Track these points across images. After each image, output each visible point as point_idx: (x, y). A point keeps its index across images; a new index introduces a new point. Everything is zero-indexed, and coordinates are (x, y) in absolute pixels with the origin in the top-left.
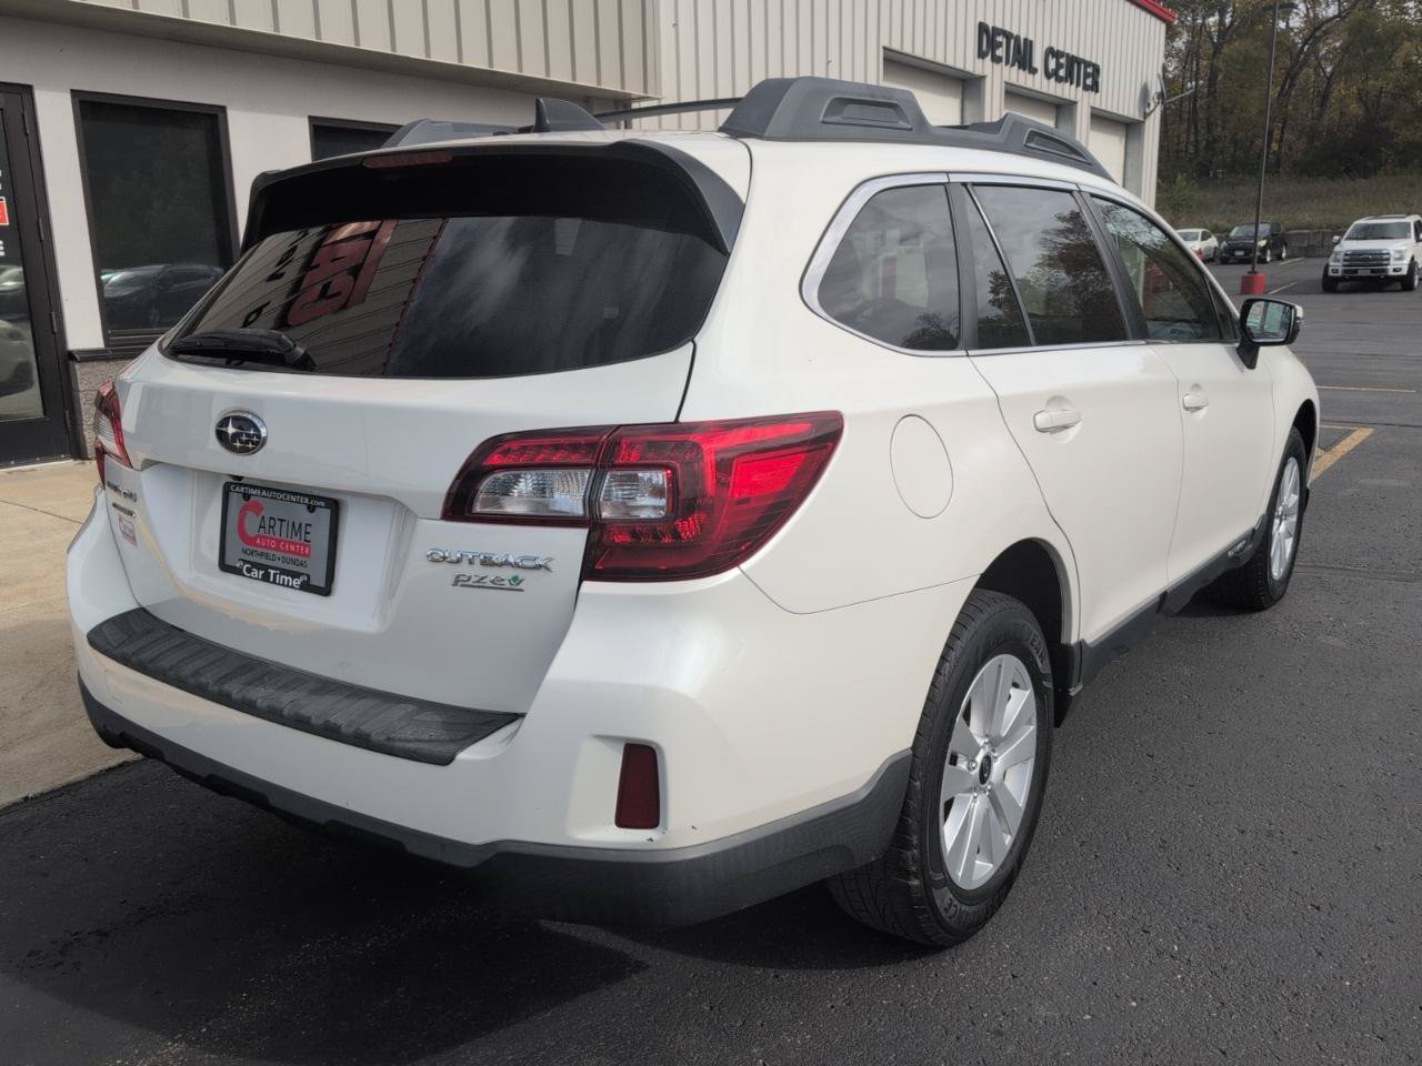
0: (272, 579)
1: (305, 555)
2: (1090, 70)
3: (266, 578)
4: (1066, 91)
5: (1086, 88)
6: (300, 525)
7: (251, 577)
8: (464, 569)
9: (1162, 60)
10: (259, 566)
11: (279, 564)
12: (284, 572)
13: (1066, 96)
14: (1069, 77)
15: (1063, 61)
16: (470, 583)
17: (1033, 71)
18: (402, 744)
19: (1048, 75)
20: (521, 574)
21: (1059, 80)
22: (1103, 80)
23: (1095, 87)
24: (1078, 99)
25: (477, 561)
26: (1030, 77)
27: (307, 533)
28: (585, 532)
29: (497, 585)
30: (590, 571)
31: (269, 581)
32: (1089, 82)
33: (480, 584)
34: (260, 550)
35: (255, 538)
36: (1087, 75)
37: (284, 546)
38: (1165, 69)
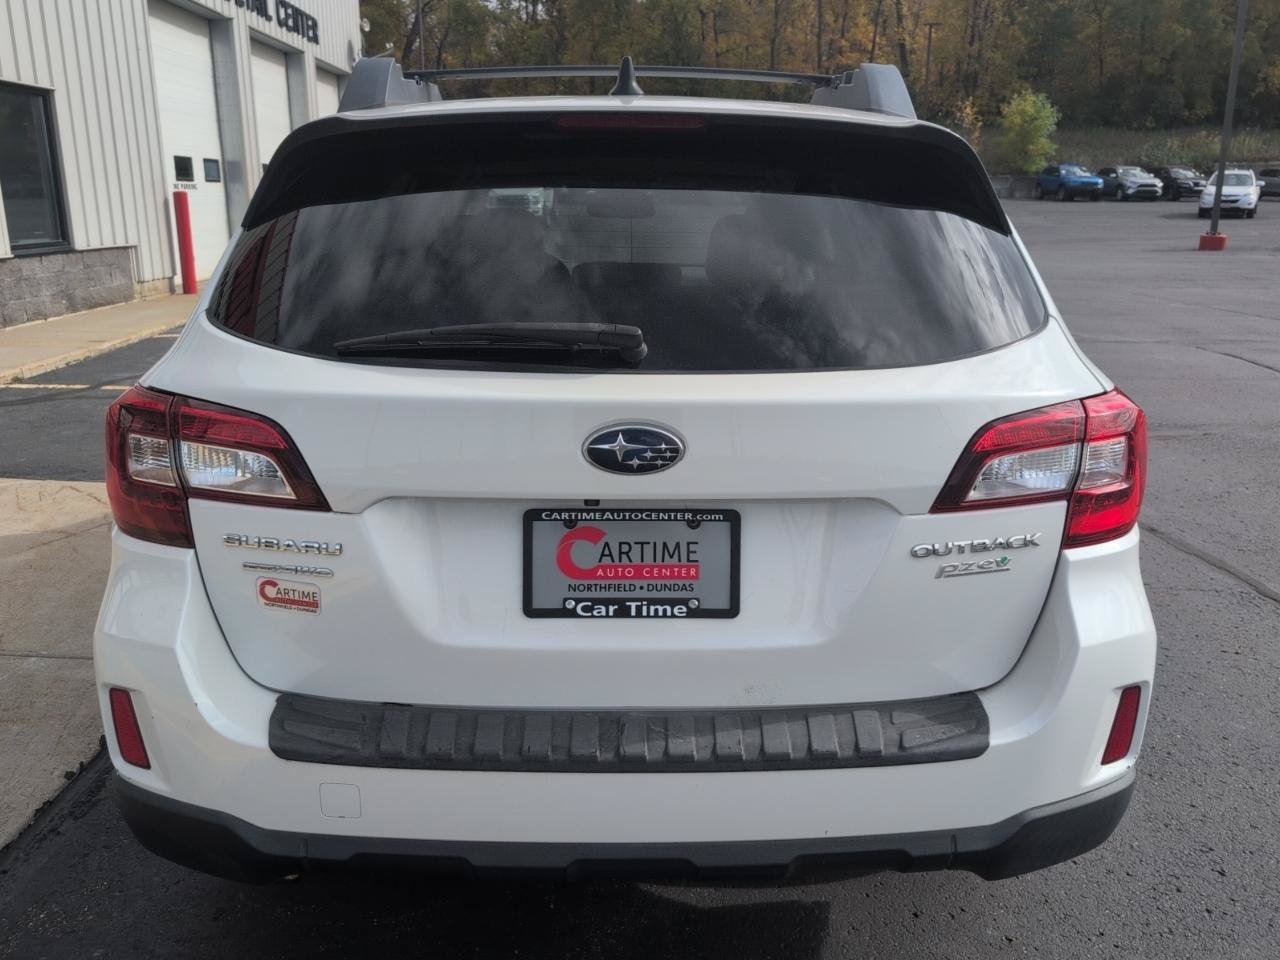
0: (633, 613)
1: (688, 576)
2: (310, 23)
3: (618, 614)
4: (295, 40)
5: (310, 39)
6: (678, 545)
7: (593, 616)
8: (953, 560)
9: (359, 20)
10: (607, 602)
11: (645, 594)
12: (652, 602)
13: (296, 45)
14: (295, 29)
15: (290, 11)
16: (957, 572)
17: (269, 19)
18: (923, 750)
19: (281, 23)
20: (1007, 554)
21: (289, 29)
22: (320, 33)
23: (315, 39)
24: (305, 49)
25: (967, 550)
26: (267, 23)
27: (689, 552)
28: (1064, 504)
29: (983, 570)
30: (1071, 540)
31: (628, 615)
32: (311, 34)
33: (967, 572)
34: (603, 583)
35: (595, 570)
36: (309, 27)
37: (651, 572)
38: (362, 30)
